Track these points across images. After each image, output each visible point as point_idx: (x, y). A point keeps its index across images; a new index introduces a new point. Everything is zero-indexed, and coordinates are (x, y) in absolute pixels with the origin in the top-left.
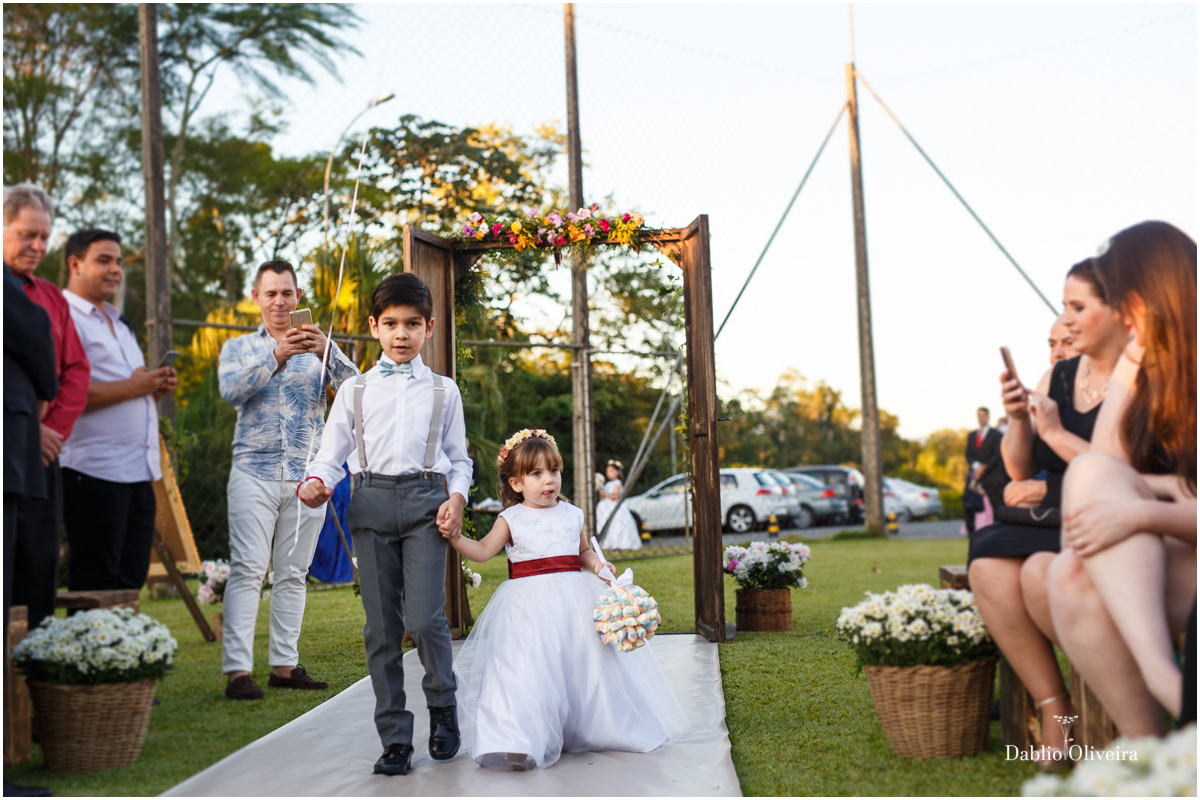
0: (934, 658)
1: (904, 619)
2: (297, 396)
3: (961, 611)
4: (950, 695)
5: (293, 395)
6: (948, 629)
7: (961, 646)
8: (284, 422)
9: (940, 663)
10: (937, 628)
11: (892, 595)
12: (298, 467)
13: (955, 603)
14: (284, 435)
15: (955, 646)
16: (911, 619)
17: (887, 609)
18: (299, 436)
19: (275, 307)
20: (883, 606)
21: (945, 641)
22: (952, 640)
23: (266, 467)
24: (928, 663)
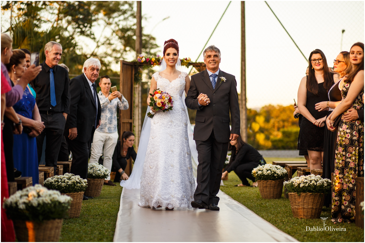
0: (272, 179)
1: (266, 171)
2: (111, 111)
3: (278, 169)
4: (274, 186)
5: (110, 111)
6: (275, 173)
7: (277, 176)
8: (107, 118)
9: (273, 180)
10: (273, 172)
11: (264, 166)
12: (110, 129)
13: (276, 168)
14: (107, 121)
15: (276, 176)
16: (268, 171)
17: (263, 168)
18: (111, 121)
19: (106, 87)
20: (262, 168)
21: (274, 175)
22: (276, 175)
23: (102, 129)
24: (270, 180)
